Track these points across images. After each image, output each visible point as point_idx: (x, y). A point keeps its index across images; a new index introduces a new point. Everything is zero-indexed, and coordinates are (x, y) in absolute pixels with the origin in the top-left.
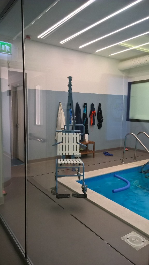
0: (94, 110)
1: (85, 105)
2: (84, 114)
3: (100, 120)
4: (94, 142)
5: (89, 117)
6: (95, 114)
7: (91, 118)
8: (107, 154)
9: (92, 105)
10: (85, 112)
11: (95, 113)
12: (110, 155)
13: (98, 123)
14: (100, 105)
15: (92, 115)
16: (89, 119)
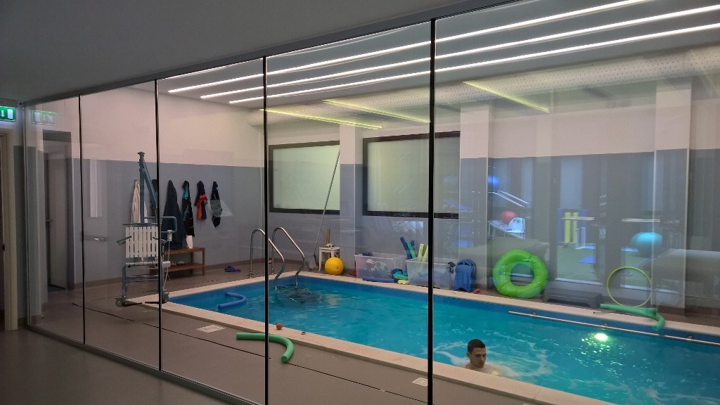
0: (204, 193)
1: (186, 185)
2: (183, 199)
4: (204, 249)
5: (195, 205)
6: (205, 200)
7: (198, 207)
8: (232, 269)
9: (200, 186)
10: (186, 196)
11: (206, 198)
12: (234, 271)
13: (213, 216)
14: (215, 185)
15: (201, 202)
16: (194, 210)
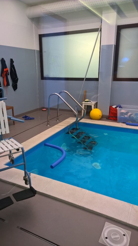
0: (6, 67)
3: (15, 80)
4: (13, 107)
5: (1, 76)
6: (7, 73)
7: (3, 78)
8: (28, 119)
9: (3, 61)
11: (8, 71)
12: (31, 119)
13: (13, 83)
14: (12, 61)
15: (5, 73)
16: (1, 79)
